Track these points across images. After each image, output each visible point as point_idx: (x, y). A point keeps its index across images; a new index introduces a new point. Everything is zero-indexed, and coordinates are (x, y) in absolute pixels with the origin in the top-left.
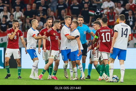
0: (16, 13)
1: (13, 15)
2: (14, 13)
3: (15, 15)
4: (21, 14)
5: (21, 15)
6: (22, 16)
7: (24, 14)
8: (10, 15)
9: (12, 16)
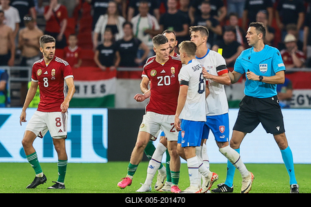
0: (139, 20)
1: (132, 26)
2: (134, 20)
3: (138, 24)
4: (153, 23)
5: (152, 25)
6: (154, 27)
7: (160, 23)
8: (124, 25)
9: (128, 26)
